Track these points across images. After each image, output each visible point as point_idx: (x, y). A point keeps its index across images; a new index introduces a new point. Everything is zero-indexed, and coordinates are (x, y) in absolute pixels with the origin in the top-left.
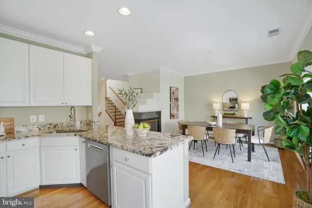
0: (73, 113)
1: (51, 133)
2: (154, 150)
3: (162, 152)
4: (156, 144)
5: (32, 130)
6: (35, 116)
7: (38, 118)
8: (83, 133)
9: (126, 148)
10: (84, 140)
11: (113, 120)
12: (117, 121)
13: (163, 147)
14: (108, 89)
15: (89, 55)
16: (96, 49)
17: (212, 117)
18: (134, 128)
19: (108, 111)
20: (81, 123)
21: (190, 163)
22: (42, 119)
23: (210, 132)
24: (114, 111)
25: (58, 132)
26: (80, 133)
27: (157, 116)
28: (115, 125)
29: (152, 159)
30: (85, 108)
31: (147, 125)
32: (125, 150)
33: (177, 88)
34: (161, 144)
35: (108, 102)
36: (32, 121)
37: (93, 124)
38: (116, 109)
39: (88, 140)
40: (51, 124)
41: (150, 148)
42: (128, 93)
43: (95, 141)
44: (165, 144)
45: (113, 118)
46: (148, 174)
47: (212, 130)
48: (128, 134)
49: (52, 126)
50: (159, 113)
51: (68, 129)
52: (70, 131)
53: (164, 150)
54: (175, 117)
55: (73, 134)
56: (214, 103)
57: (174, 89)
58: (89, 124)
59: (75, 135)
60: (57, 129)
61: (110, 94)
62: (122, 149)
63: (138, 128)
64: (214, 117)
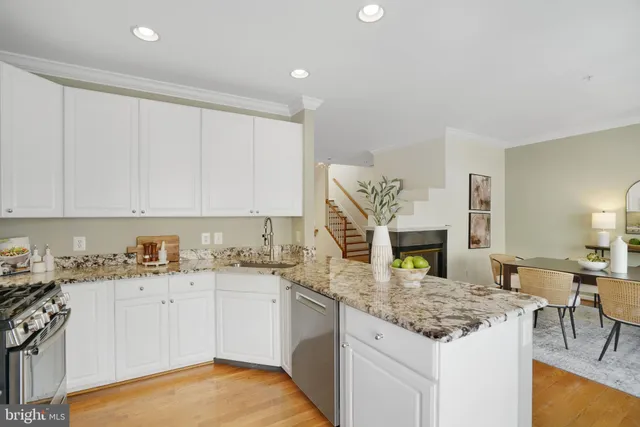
0: (268, 231)
1: (232, 265)
2: (445, 323)
3: (466, 331)
4: (448, 308)
5: (204, 259)
6: (208, 235)
7: (212, 237)
8: (287, 270)
9: (376, 310)
10: (289, 285)
11: (340, 246)
12: (349, 247)
13: (467, 318)
14: (331, 183)
15: (297, 118)
16: (310, 104)
17: (588, 247)
18: (390, 265)
19: (330, 227)
20: (282, 249)
21: (536, 363)
22: (219, 239)
23: (584, 288)
24: (343, 227)
25: (244, 264)
26: (282, 271)
27: (437, 241)
28: (344, 256)
29: (440, 346)
30: (290, 220)
31: (422, 262)
32: (375, 315)
33: (488, 178)
34: (462, 310)
35: (331, 210)
36: (203, 243)
37: (305, 252)
38: (346, 223)
39: (297, 284)
40: (232, 250)
41: (434, 317)
42: (379, 190)
43: (310, 288)
44: (470, 310)
45: (341, 242)
46: (432, 379)
47: (594, 283)
48: (377, 279)
49: (233, 254)
50: (442, 235)
51: (259, 261)
52: (263, 265)
53: (471, 326)
54: (482, 245)
55: (269, 271)
56: (598, 211)
57: (479, 179)
58: (297, 251)
59: (273, 273)
60: (243, 259)
61: (335, 195)
62: (368, 311)
63: (400, 267)
64: (596, 249)
